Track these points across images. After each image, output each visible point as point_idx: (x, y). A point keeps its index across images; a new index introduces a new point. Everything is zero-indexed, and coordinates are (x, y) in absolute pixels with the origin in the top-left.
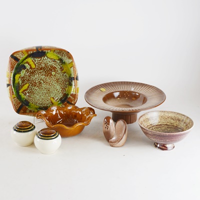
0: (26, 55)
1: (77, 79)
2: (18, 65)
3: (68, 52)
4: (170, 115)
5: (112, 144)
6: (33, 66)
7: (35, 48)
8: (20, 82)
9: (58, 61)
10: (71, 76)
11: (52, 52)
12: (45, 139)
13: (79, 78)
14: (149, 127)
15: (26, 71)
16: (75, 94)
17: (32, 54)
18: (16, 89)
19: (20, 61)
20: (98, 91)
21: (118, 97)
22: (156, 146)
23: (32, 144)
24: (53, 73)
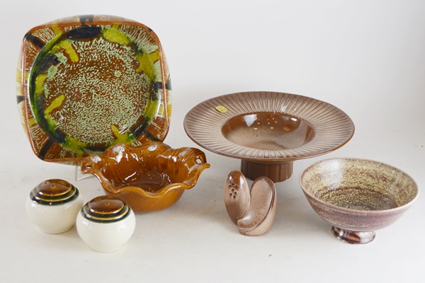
0: (59, 34)
1: (168, 87)
2: (42, 55)
3: (150, 30)
4: (365, 167)
5: (244, 230)
6: (75, 58)
7: (78, 20)
8: (47, 92)
9: (129, 49)
10: (156, 81)
11: (114, 29)
12: (100, 221)
13: (173, 85)
14: (322, 192)
15: (59, 68)
16: (164, 120)
17: (71, 31)
18: (38, 107)
19: (46, 47)
20: (211, 113)
21: (255, 124)
22: (336, 234)
23: (72, 229)
24: (117, 73)
